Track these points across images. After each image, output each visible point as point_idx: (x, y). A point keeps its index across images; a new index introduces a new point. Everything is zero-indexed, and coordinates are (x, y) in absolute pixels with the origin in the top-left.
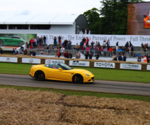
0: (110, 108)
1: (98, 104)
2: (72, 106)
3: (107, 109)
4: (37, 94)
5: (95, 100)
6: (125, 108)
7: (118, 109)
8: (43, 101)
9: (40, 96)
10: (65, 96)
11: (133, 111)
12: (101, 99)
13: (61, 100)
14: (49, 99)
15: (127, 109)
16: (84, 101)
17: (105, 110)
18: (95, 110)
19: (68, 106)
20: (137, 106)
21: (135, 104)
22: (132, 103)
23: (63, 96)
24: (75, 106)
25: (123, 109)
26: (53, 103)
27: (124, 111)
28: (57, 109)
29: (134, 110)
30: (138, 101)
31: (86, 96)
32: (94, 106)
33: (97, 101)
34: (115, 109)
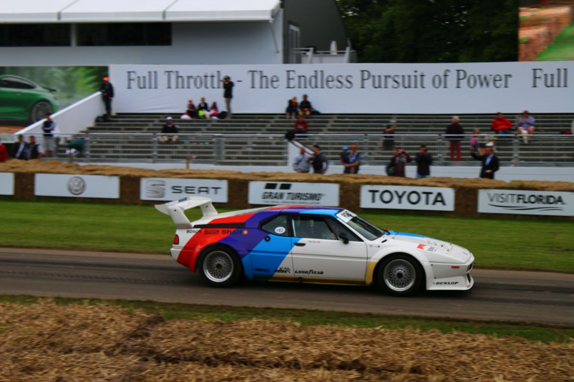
0: (343, 366)
1: (294, 351)
2: (175, 361)
3: (329, 369)
4: (37, 318)
5: (288, 333)
6: (410, 364)
7: (378, 371)
8: (52, 344)
9: (50, 323)
10: (159, 320)
11: (442, 377)
12: (319, 330)
13: (134, 335)
14: (85, 333)
15: (414, 370)
16: (236, 340)
17: (319, 373)
18: (273, 374)
19: (159, 359)
20: (464, 358)
21: (461, 349)
22: (449, 346)
23: (149, 322)
24: (192, 359)
25: (401, 370)
26: (97, 350)
27: (402, 376)
28: (105, 372)
29: (444, 372)
30: (482, 338)
31: (254, 320)
32: (275, 359)
33: (295, 339)
34: (361, 369)
